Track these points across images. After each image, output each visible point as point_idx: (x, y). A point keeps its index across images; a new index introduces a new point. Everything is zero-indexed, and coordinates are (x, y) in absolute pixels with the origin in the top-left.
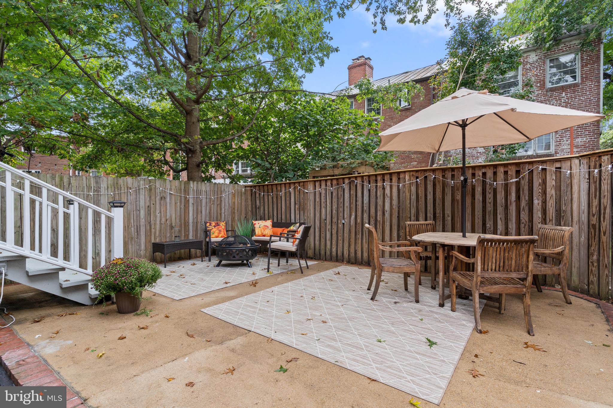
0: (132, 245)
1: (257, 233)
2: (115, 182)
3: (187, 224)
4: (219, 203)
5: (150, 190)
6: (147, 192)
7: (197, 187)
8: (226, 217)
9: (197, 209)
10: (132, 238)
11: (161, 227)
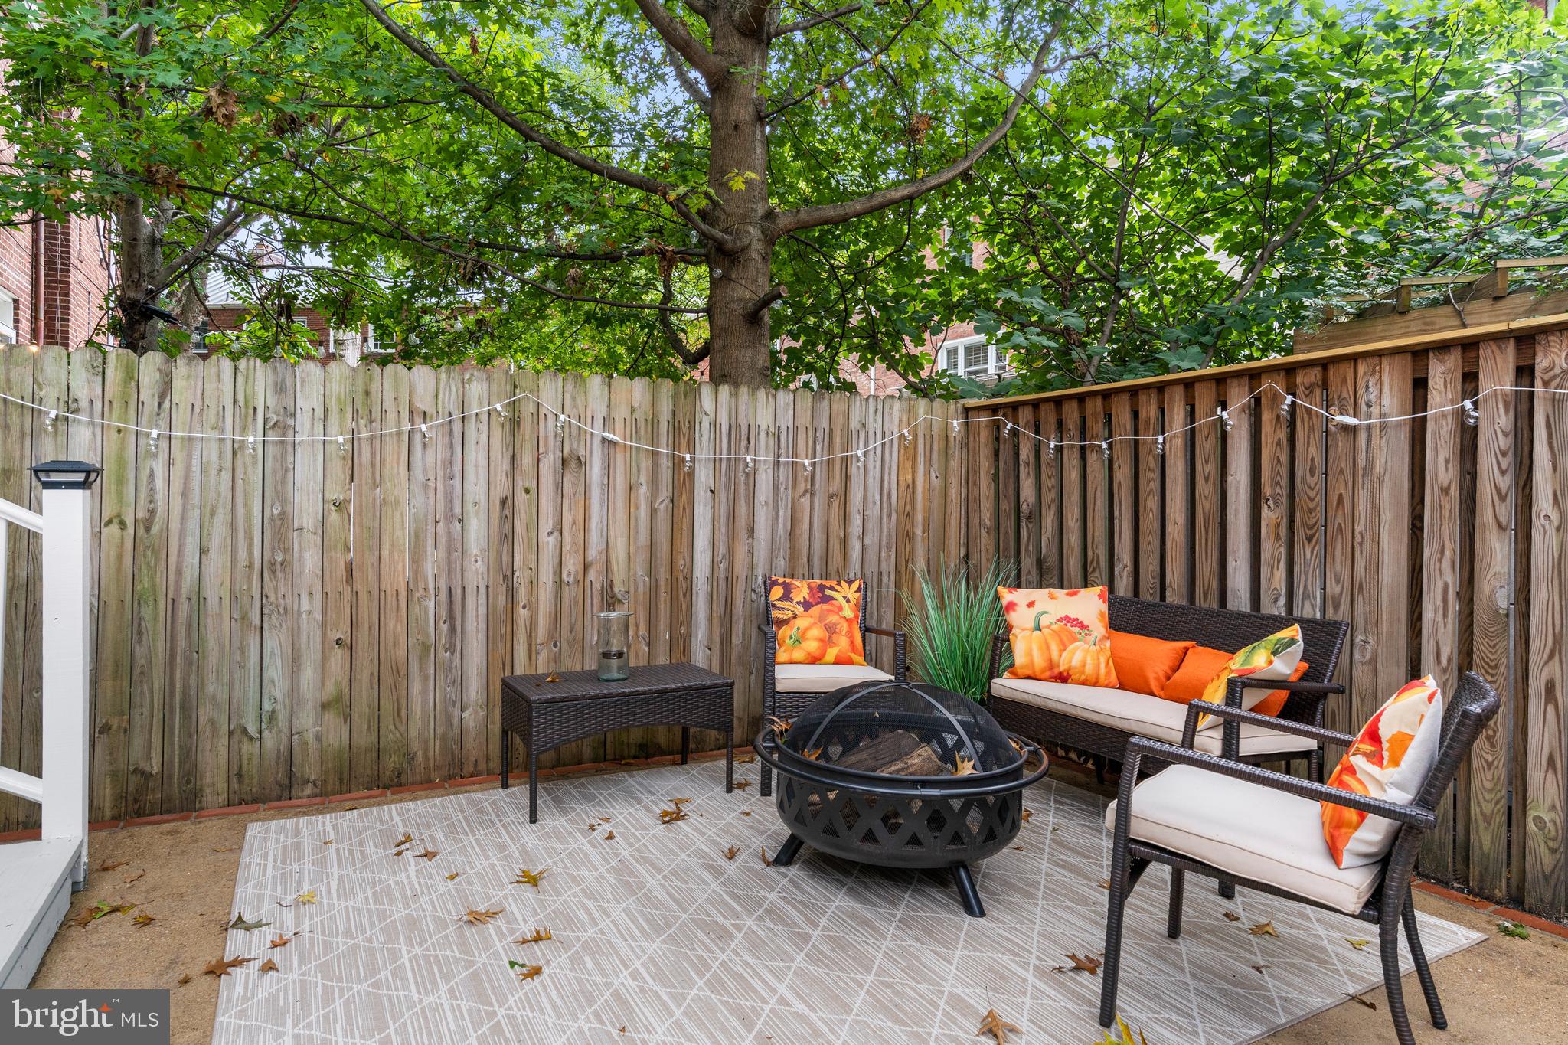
0: (425, 679)
1: (1020, 658)
2: (360, 389)
3: (683, 586)
4: (836, 485)
5: (515, 423)
6: (497, 433)
7: (734, 411)
8: (872, 555)
9: (732, 518)
10: (426, 647)
11: (558, 597)
